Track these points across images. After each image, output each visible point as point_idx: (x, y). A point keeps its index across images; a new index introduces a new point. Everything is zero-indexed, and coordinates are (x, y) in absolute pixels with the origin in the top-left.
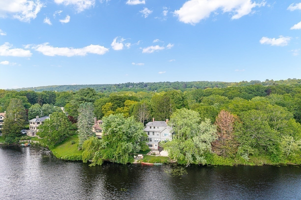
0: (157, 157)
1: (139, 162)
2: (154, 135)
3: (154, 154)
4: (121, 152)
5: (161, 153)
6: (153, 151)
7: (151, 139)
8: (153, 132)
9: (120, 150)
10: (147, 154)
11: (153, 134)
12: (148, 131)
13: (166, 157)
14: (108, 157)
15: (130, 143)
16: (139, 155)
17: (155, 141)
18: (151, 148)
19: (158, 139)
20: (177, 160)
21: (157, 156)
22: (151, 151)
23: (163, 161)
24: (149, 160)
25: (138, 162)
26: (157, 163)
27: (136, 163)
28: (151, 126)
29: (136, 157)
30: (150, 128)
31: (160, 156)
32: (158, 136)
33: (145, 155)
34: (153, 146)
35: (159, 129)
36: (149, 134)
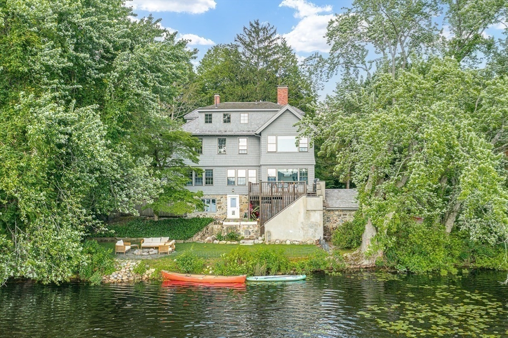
0: (251, 246)
1: (150, 273)
2: (223, 156)
3: (234, 236)
5: (268, 226)
6: (226, 223)
7: (210, 172)
10: (196, 238)
11: (222, 150)
12: (196, 132)
16: (150, 242)
17: (230, 181)
19: (242, 173)
20: (380, 253)
22: (211, 225)
24: (211, 261)
26: (267, 272)
27: (125, 278)
28: (210, 113)
29: (128, 248)
30: (206, 122)
31: (267, 244)
32: (245, 155)
33: (182, 241)
34: (220, 205)
35: (251, 125)
36: (203, 152)
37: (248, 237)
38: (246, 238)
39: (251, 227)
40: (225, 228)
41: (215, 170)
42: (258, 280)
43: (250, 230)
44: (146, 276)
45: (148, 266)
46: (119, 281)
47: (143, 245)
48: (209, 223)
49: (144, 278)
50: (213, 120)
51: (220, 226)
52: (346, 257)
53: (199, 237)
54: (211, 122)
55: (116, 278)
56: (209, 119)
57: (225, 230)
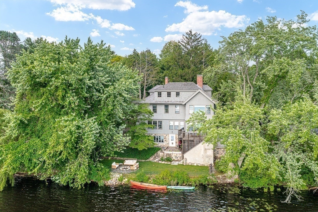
0: (176, 166)
1: (125, 181)
2: (167, 114)
3: (169, 159)
4: (61, 148)
5: (185, 155)
6: (166, 152)
7: (161, 122)
8: (167, 106)
9: (58, 144)
10: (151, 159)
11: (167, 111)
12: (153, 102)
13: (202, 168)
14: (22, 164)
15: (88, 118)
16: (128, 162)
17: (170, 127)
18: (159, 145)
19: (177, 123)
20: (237, 176)
21: (176, 163)
22: (159, 152)
23: (196, 178)
24: (153, 176)
25: (121, 180)
26: (177, 184)
27: (114, 183)
28: (160, 92)
29: (117, 166)
30: (159, 96)
31: (184, 165)
32: (178, 114)
33: (144, 161)
34: (165, 139)
35: (181, 98)
36: (157, 112)
37: (177, 160)
38: (175, 160)
39: (178, 154)
40: (165, 154)
41: (163, 121)
42: (172, 188)
43: (178, 156)
44: (123, 182)
45: (124, 177)
46: (112, 184)
47: (125, 164)
48: (158, 151)
49: (122, 184)
50: (162, 95)
51: (163, 153)
52: (219, 177)
53: (153, 158)
54: (161, 96)
55: (110, 183)
56: (160, 95)
57: (165, 156)
